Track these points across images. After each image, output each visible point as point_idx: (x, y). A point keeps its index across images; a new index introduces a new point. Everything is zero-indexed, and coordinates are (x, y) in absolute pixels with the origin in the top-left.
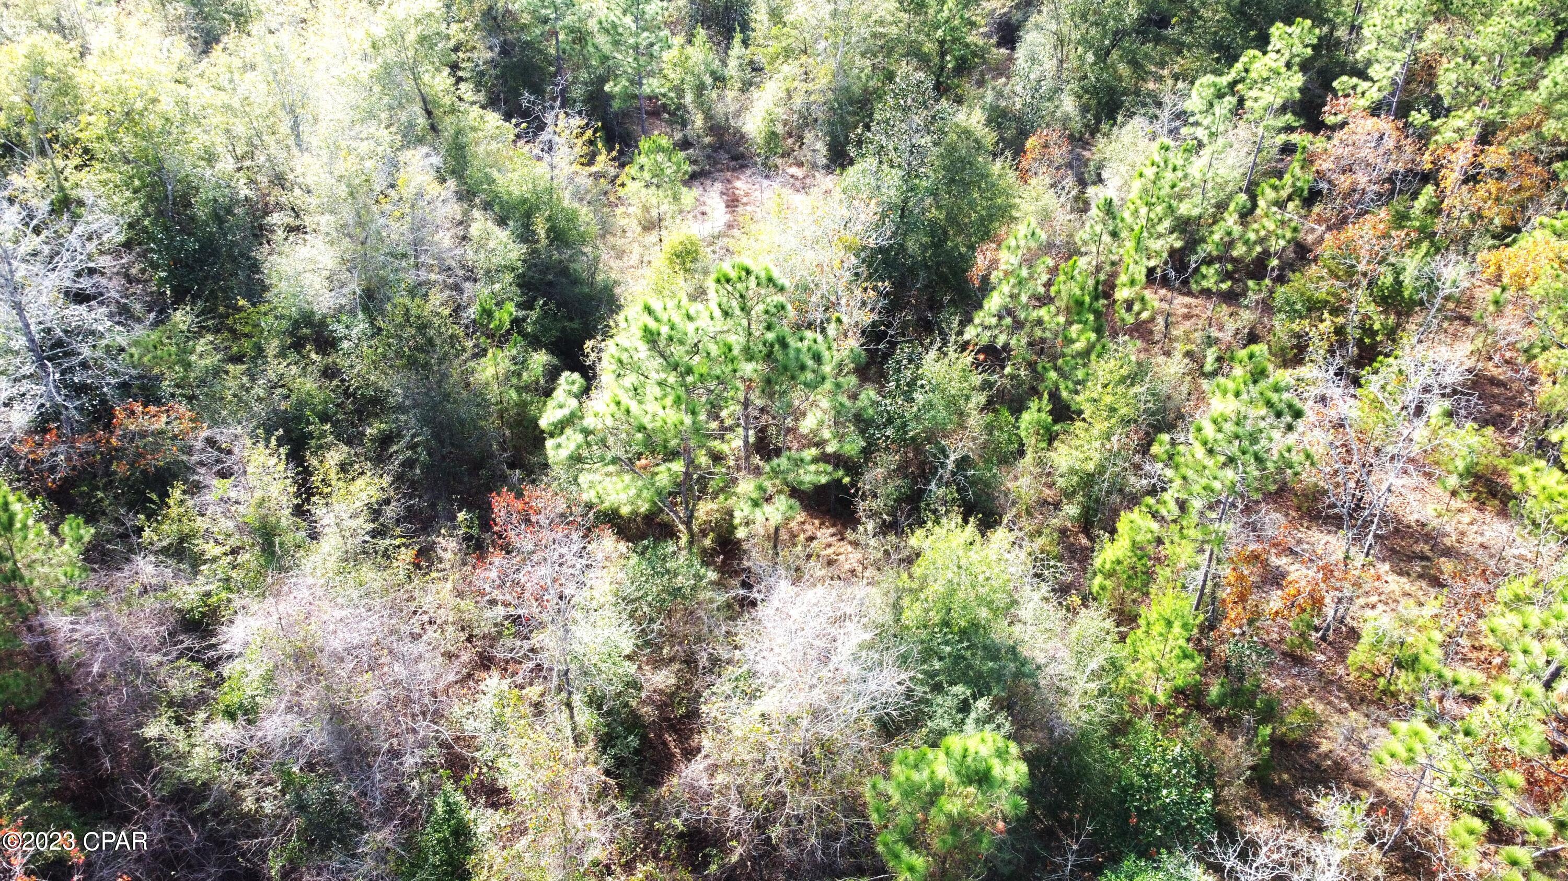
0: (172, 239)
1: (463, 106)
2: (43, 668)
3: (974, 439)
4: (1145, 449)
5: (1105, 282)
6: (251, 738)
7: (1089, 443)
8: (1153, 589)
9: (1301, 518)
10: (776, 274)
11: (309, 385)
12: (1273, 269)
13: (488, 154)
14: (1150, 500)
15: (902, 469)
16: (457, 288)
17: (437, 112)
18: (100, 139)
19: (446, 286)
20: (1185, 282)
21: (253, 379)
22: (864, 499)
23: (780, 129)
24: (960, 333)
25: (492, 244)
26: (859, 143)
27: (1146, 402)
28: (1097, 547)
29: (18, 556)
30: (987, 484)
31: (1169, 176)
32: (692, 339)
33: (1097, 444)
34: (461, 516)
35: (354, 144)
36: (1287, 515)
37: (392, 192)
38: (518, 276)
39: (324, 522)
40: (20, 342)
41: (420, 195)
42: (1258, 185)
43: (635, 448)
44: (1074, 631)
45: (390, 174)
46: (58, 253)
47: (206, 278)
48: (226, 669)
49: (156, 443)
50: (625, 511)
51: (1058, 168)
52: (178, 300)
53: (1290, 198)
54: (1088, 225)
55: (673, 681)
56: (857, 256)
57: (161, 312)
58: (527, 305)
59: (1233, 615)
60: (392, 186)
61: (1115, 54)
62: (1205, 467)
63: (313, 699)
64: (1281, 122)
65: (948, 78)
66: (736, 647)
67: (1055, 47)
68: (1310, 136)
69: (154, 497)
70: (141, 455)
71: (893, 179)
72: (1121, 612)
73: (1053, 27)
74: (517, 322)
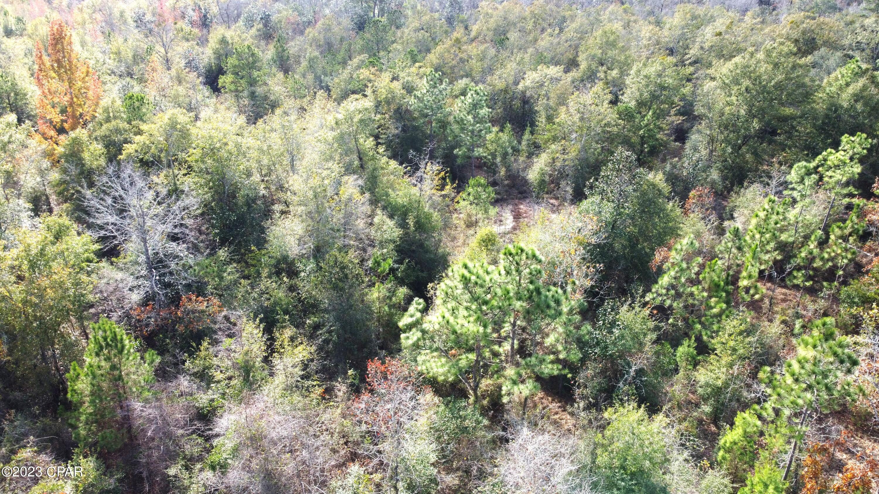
0: (224, 213)
1: (378, 157)
2: (125, 431)
3: (648, 359)
4: (754, 375)
5: (733, 276)
6: (222, 483)
7: (719, 368)
8: (757, 464)
9: (857, 430)
10: (537, 253)
11: (281, 294)
12: (839, 277)
13: (388, 182)
14: (757, 407)
15: (603, 372)
16: (364, 250)
17: (365, 159)
18: (197, 161)
19: (358, 248)
20: (783, 280)
21: (253, 288)
22: (579, 387)
23: (547, 178)
24: (643, 296)
25: (385, 227)
26: (591, 188)
27: (756, 348)
28: (722, 433)
29: (123, 368)
30: (654, 387)
31: (774, 217)
32: (488, 284)
33: (724, 370)
34: (350, 372)
35: (320, 171)
36: (846, 427)
37: (336, 197)
38: (397, 246)
39: (278, 367)
40: (142, 258)
41: (350, 199)
42: (830, 227)
43: (450, 344)
44: (704, 483)
45: (336, 188)
46: (167, 215)
47: (238, 235)
48: (215, 442)
49: (200, 317)
50: (441, 378)
51: (707, 210)
52: (223, 243)
53: (850, 235)
54: (723, 242)
55: (457, 482)
56: (584, 248)
57: (212, 250)
58: (400, 262)
59: (809, 486)
60: (337, 194)
61: (744, 149)
62: (792, 390)
63: (257, 465)
64: (845, 191)
65: (645, 156)
66: (496, 466)
67: (709, 143)
68: (865, 201)
69: (194, 345)
70: (191, 322)
71: (608, 209)
72: (735, 476)
73: (708, 132)
74: (392, 270)
